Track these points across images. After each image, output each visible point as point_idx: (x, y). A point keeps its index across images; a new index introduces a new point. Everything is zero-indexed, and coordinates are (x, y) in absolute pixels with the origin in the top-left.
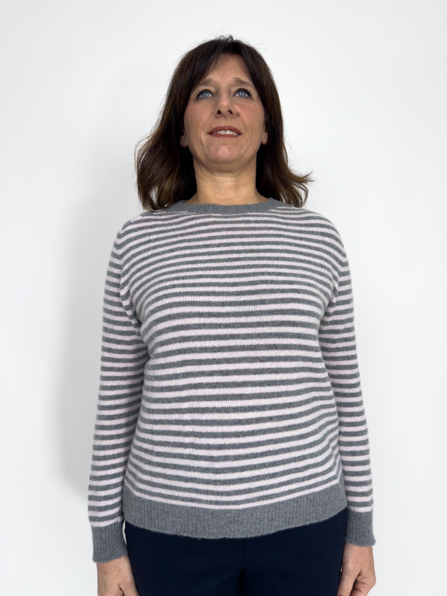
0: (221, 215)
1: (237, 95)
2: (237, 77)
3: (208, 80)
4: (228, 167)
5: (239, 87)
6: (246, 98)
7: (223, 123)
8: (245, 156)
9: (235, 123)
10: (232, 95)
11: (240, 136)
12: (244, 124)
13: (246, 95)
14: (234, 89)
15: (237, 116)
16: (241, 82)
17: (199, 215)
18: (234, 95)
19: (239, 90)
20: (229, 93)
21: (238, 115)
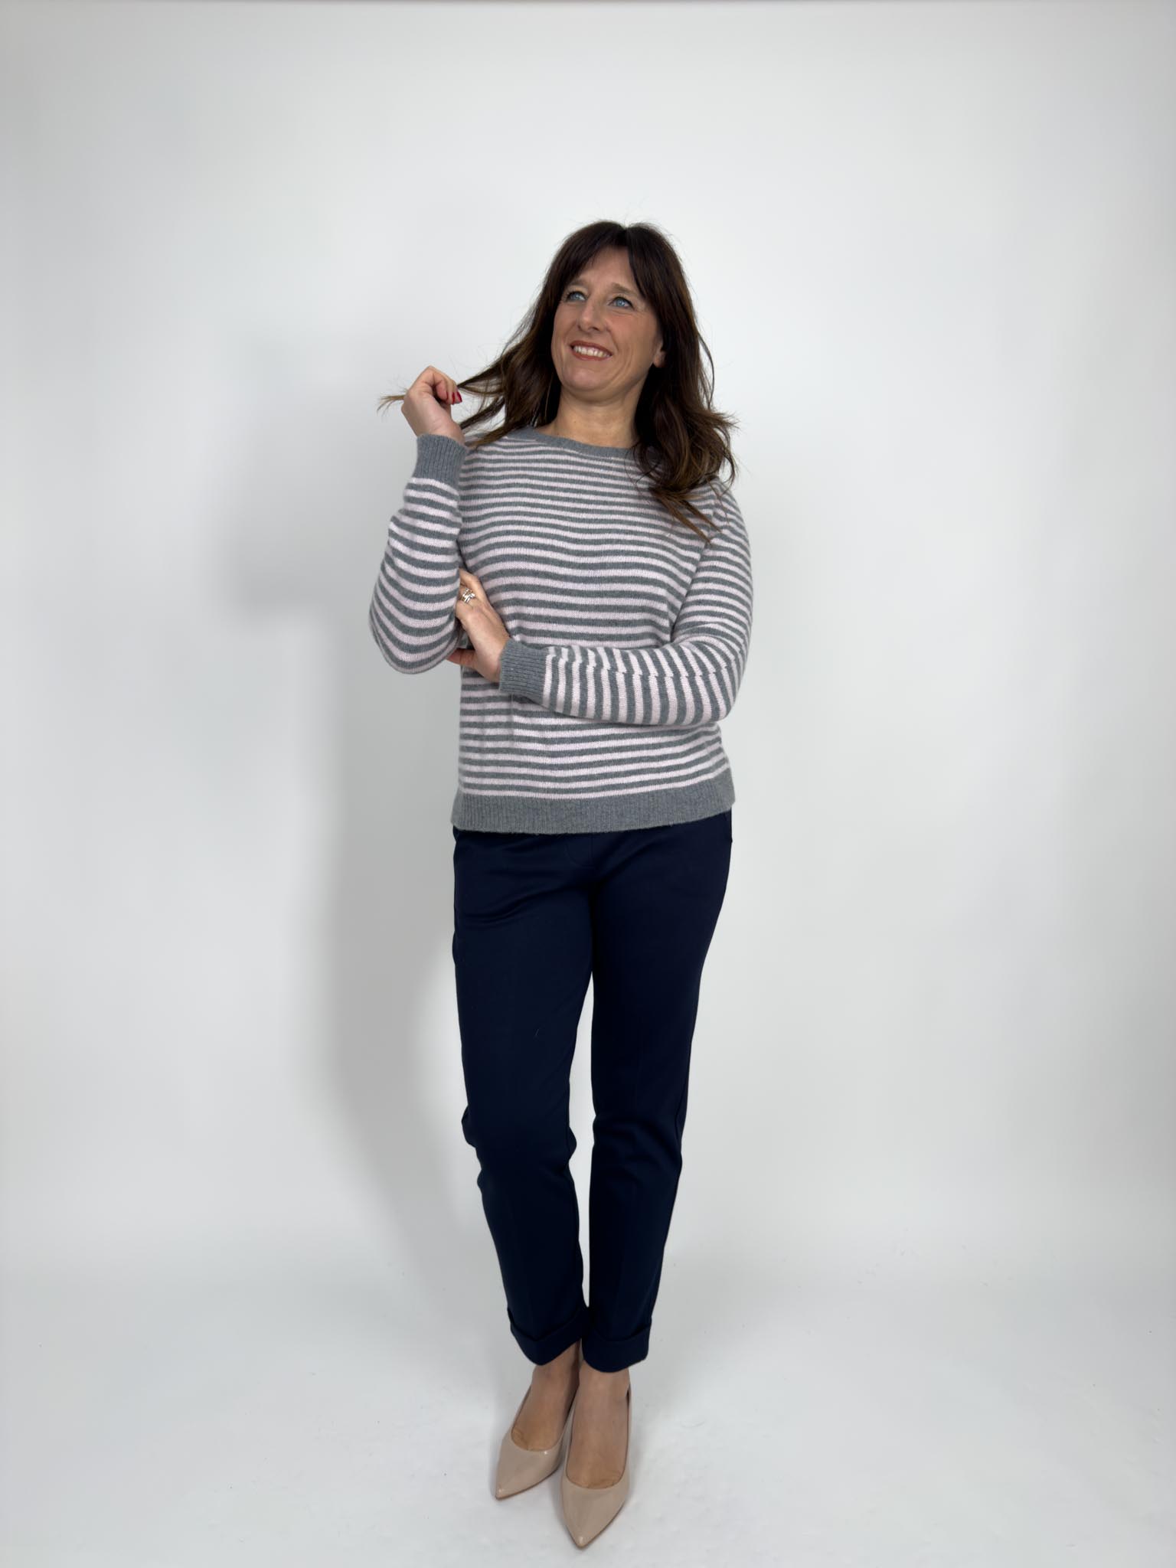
0: (577, 453)
1: (615, 304)
2: (617, 282)
3: (581, 281)
4: (589, 395)
5: (618, 295)
6: (626, 308)
7: (585, 339)
8: (612, 383)
9: (600, 340)
10: (608, 303)
11: (610, 359)
12: (615, 343)
13: (626, 305)
14: (612, 296)
15: (608, 334)
16: (623, 290)
17: (550, 448)
18: (609, 305)
19: (617, 299)
20: (605, 300)
21: (609, 330)
